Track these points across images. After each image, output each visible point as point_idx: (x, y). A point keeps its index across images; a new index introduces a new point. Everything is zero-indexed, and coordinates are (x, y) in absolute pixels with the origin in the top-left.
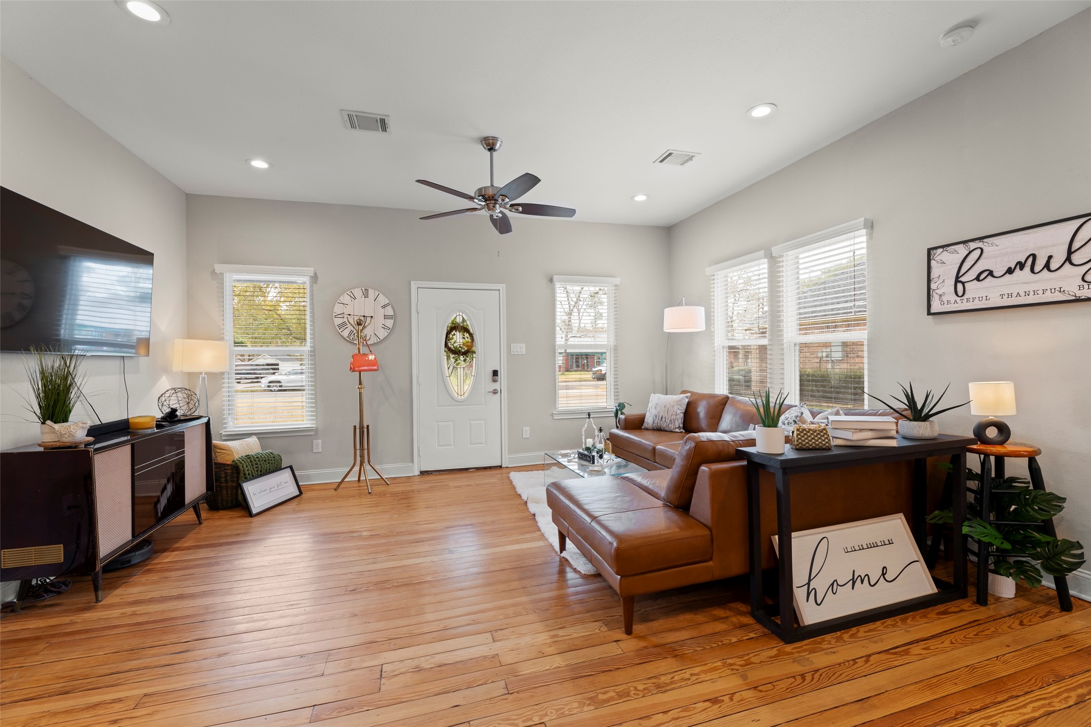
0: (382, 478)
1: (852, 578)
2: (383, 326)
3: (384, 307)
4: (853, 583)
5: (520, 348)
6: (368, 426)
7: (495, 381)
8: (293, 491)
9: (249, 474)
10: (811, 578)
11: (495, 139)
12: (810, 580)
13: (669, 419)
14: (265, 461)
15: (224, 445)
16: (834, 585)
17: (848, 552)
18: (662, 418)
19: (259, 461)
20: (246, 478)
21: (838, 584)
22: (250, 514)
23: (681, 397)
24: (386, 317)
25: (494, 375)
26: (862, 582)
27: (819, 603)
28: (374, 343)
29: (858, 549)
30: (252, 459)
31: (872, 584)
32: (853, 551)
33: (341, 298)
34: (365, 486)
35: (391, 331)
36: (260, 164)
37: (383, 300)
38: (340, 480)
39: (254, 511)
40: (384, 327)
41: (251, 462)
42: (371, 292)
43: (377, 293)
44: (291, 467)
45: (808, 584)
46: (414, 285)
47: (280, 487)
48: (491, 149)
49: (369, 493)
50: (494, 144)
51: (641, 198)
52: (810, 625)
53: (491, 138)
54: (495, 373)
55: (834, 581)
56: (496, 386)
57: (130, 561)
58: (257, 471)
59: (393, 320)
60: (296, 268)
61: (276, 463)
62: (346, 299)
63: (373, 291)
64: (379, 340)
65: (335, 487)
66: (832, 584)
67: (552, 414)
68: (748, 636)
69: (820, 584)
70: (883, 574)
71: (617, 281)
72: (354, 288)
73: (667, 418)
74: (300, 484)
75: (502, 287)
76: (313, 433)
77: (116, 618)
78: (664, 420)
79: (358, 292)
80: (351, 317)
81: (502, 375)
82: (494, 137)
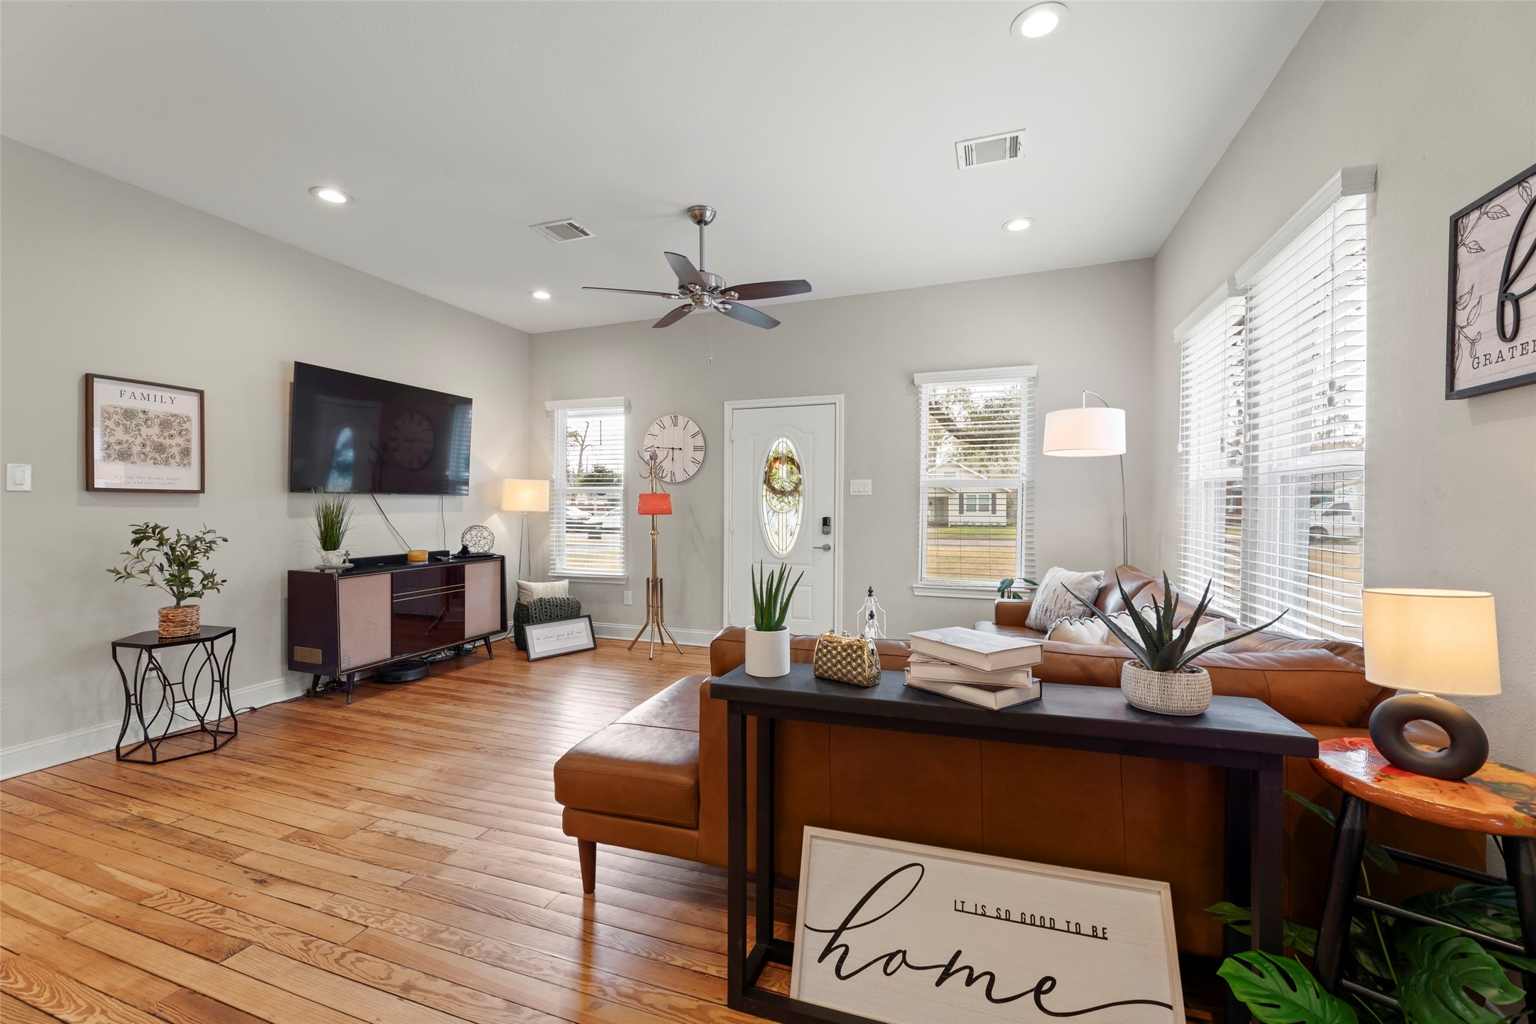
0: (675, 644)
1: (946, 963)
2: (693, 460)
3: (693, 436)
4: (943, 973)
5: (863, 486)
6: (661, 580)
7: (826, 533)
8: (586, 642)
9: (536, 618)
10: (848, 926)
11: (702, 209)
12: (844, 927)
13: (1056, 614)
14: (557, 606)
15: (527, 585)
16: (892, 960)
17: (962, 911)
18: (1046, 610)
19: (549, 605)
20: (533, 621)
21: (904, 961)
22: (528, 659)
23: (1083, 577)
24: (696, 449)
25: (824, 525)
26: (970, 981)
27: (843, 973)
28: (684, 481)
29: (995, 914)
30: (543, 603)
31: (995, 995)
32: (976, 914)
33: (651, 429)
34: (647, 650)
35: (702, 465)
36: (541, 295)
37: (693, 428)
38: (633, 639)
39: (533, 656)
40: (695, 461)
41: (541, 605)
42: (680, 418)
43: (687, 419)
44: (589, 617)
45: (837, 933)
46: (728, 406)
47: (570, 636)
48: (700, 221)
49: (651, 659)
50: (702, 215)
51: (1019, 225)
52: (802, 1002)
53: (696, 208)
54: (826, 522)
55: (899, 952)
56: (828, 540)
57: (400, 678)
58: (546, 615)
59: (703, 452)
60: (610, 398)
61: (571, 610)
62: (655, 429)
63: (682, 417)
64: (688, 477)
65: (629, 645)
66: (892, 956)
67: (912, 588)
68: (706, 968)
69: (861, 944)
70: (1038, 991)
71: (1032, 371)
72: (663, 416)
73: (1053, 612)
74: (596, 636)
75: (840, 399)
76: (624, 583)
77: (338, 719)
78: (1048, 614)
79: (667, 421)
80: (660, 451)
81: (837, 525)
82: (701, 206)
